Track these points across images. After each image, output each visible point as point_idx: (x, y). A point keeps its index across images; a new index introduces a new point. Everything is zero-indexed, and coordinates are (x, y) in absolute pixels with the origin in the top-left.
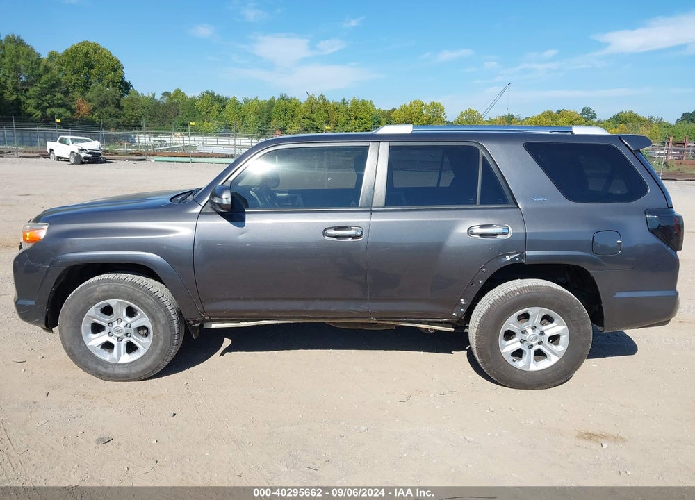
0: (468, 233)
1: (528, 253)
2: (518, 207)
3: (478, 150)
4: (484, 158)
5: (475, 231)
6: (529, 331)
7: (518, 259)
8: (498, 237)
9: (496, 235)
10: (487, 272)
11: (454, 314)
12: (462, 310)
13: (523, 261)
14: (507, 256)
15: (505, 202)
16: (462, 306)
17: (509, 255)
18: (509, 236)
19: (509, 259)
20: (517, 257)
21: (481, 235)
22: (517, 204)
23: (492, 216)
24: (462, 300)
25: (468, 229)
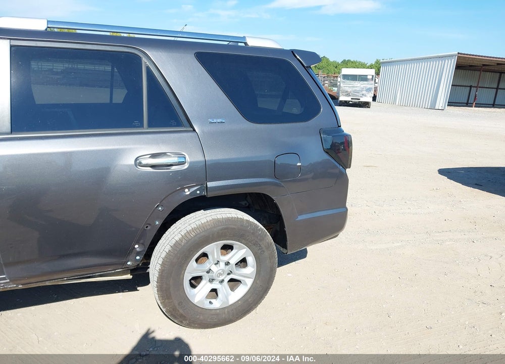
0: (136, 164)
1: (210, 184)
2: (194, 130)
3: (140, 59)
4: (148, 69)
5: (144, 162)
6: (214, 268)
7: (198, 192)
8: (174, 168)
9: (171, 165)
10: (163, 211)
11: (129, 263)
12: (138, 258)
13: (204, 193)
14: (186, 190)
15: (179, 124)
16: (138, 254)
17: (189, 188)
18: (186, 166)
19: (188, 193)
20: (197, 190)
21: (153, 166)
22: (192, 126)
23: (164, 142)
24: (136, 246)
25: (136, 160)
